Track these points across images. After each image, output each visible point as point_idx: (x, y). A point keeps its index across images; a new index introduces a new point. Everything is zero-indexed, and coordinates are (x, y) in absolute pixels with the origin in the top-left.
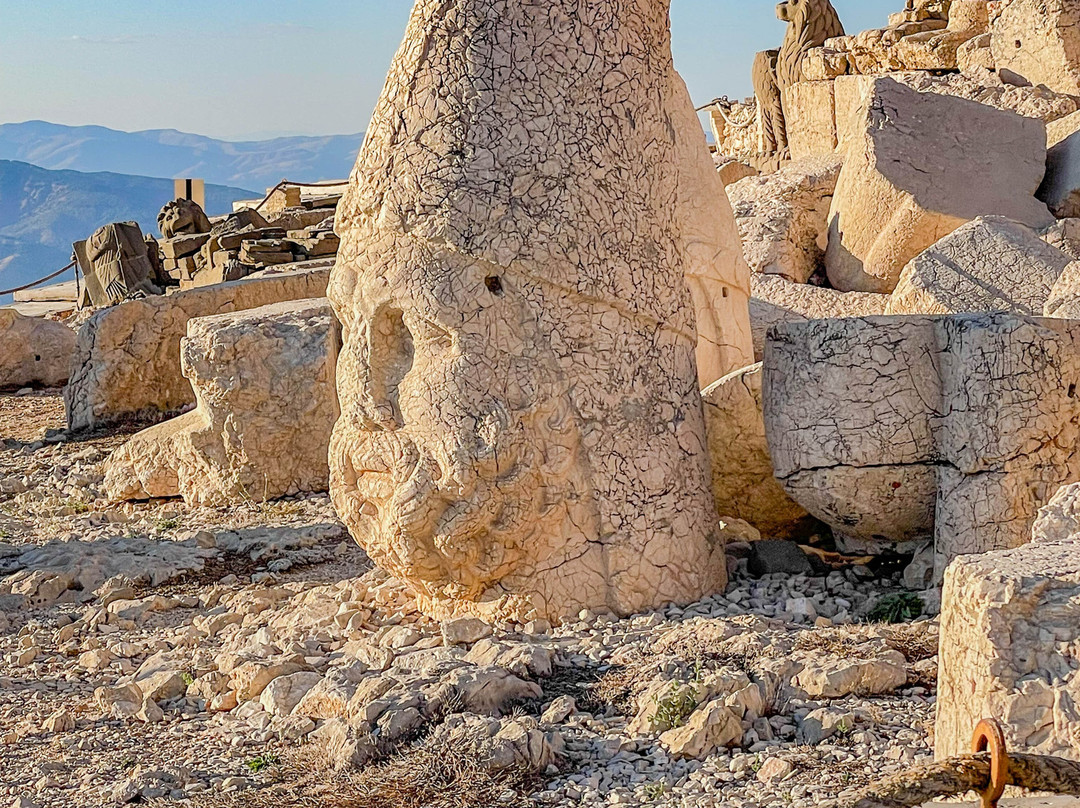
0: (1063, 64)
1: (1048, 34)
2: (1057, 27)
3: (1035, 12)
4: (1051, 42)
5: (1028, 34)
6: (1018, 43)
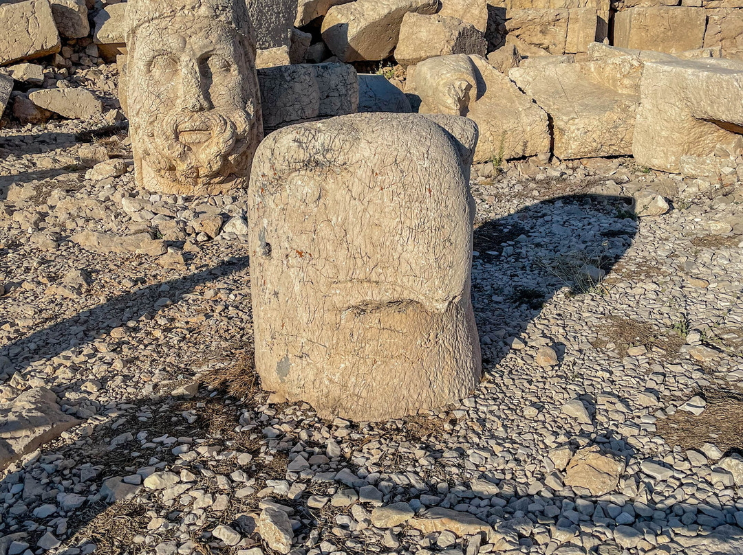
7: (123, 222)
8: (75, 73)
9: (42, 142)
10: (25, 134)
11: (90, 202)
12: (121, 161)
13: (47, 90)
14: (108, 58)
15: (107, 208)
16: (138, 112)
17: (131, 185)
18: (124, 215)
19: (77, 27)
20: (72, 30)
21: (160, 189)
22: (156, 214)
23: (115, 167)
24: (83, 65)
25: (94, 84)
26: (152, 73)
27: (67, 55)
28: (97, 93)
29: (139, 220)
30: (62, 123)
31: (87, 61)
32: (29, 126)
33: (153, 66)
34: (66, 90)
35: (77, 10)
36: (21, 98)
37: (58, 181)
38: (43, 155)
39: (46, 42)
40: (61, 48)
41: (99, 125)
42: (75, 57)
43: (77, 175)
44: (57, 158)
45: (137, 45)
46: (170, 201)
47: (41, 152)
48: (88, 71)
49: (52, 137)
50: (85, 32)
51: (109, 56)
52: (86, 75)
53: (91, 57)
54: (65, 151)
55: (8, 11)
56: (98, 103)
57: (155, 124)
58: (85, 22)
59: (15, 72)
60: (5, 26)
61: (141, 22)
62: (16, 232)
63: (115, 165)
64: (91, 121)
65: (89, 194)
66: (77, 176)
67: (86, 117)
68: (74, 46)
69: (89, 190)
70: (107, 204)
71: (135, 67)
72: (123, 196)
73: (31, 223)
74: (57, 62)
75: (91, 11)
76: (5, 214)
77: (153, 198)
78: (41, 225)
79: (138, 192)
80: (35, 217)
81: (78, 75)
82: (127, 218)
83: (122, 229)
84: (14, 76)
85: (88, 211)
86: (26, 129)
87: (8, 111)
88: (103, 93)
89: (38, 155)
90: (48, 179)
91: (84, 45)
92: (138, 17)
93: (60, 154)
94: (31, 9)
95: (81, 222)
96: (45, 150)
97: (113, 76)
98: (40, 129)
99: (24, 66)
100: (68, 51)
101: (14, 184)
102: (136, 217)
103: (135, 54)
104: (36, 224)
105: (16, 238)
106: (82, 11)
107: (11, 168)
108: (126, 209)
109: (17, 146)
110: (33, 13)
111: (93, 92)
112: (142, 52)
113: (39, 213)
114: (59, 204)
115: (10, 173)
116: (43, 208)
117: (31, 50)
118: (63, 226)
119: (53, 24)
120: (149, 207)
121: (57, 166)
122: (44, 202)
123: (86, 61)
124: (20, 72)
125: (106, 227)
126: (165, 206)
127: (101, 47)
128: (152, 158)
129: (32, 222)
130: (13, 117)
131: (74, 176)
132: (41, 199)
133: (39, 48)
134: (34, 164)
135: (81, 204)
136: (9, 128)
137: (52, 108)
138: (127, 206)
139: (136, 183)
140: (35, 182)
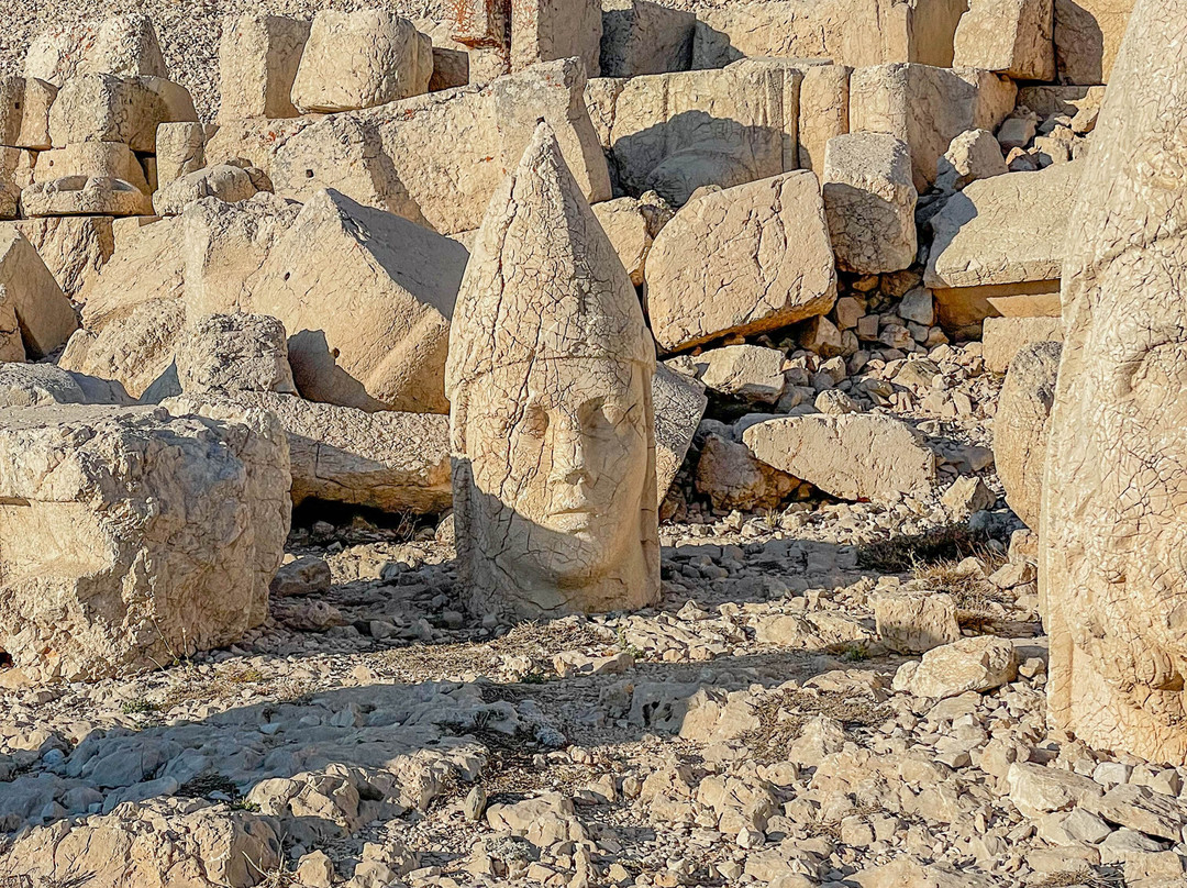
0: (370, 195)
1: (351, 164)
2: (363, 158)
3: (334, 141)
4: (356, 172)
5: (324, 165)
6: (310, 173)
7: (1009, 842)
8: (864, 370)
9: (771, 566)
10: (724, 542)
11: (913, 766)
12: (1003, 643)
13: (790, 419)
14: (956, 328)
15: (962, 791)
16: (1084, 507)
17: (1033, 721)
18: (1012, 817)
19: (884, 245)
20: (869, 251)
21: (1122, 742)
22: (1114, 826)
23: (985, 661)
24: (888, 347)
25: (914, 400)
26: (1138, 394)
27: (850, 321)
28: (922, 426)
29: (1063, 840)
30: (819, 511)
31: (899, 337)
32: (735, 517)
33: (1140, 374)
34: (842, 420)
35: (889, 199)
36: (721, 440)
37: (821, 693)
38: (774, 606)
39: (798, 288)
40: (836, 303)
41: (924, 522)
42: (868, 328)
43: (870, 676)
44: (812, 617)
45: (1096, 314)
46: (1160, 786)
47: (765, 596)
48: (901, 365)
49: (796, 552)
50: (904, 258)
51: (962, 321)
52: (895, 373)
53: (912, 326)
54: (830, 598)
55: (713, 207)
56: (925, 456)
57: (1133, 545)
58: (909, 231)
59: (712, 368)
60: (701, 248)
61: (1118, 248)
62: (706, 841)
63: (987, 656)
64: (901, 509)
65: (910, 739)
66: (871, 679)
67: (886, 496)
68: (869, 295)
69: (908, 727)
70: (963, 776)
71: (1086, 375)
72: (1013, 757)
73: (747, 817)
74: (819, 341)
75: (926, 198)
76: (677, 781)
77: (1105, 773)
78: (775, 824)
79: (1055, 748)
80: (756, 800)
81: (872, 375)
82: (1020, 831)
83: (1008, 864)
84: (708, 380)
85: (906, 795)
86: (726, 527)
87: (684, 475)
88: (937, 428)
89: (761, 607)
90: (791, 684)
91: (898, 292)
92: (1111, 233)
93: (819, 605)
94: (771, 200)
95: (885, 828)
96: (777, 593)
97: (968, 377)
98: (761, 525)
99: (735, 352)
100: (852, 310)
101: (702, 694)
102: (1049, 828)
103: (1088, 339)
104: (760, 819)
105: (706, 858)
106: (903, 199)
107: (688, 641)
108: (1019, 800)
109: (703, 575)
110: (776, 210)
111: (912, 423)
112: (1112, 334)
113: (769, 787)
114: (824, 765)
115: (686, 655)
116: (782, 774)
117: (758, 310)
118: (832, 831)
119: (822, 238)
120: (1091, 800)
121: (811, 643)
122: (782, 757)
123: (897, 336)
124: (725, 368)
125: (961, 850)
126: (1143, 802)
127: (943, 299)
128: (1111, 648)
129: (751, 814)
130: (694, 490)
131: (862, 679)
132: (772, 743)
133: (779, 304)
134: (750, 634)
135: (887, 772)
136: (681, 522)
137: (801, 470)
138: (1022, 788)
139: (1049, 716)
140: (757, 688)
